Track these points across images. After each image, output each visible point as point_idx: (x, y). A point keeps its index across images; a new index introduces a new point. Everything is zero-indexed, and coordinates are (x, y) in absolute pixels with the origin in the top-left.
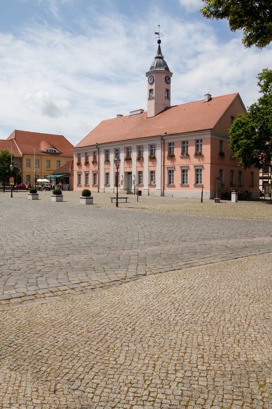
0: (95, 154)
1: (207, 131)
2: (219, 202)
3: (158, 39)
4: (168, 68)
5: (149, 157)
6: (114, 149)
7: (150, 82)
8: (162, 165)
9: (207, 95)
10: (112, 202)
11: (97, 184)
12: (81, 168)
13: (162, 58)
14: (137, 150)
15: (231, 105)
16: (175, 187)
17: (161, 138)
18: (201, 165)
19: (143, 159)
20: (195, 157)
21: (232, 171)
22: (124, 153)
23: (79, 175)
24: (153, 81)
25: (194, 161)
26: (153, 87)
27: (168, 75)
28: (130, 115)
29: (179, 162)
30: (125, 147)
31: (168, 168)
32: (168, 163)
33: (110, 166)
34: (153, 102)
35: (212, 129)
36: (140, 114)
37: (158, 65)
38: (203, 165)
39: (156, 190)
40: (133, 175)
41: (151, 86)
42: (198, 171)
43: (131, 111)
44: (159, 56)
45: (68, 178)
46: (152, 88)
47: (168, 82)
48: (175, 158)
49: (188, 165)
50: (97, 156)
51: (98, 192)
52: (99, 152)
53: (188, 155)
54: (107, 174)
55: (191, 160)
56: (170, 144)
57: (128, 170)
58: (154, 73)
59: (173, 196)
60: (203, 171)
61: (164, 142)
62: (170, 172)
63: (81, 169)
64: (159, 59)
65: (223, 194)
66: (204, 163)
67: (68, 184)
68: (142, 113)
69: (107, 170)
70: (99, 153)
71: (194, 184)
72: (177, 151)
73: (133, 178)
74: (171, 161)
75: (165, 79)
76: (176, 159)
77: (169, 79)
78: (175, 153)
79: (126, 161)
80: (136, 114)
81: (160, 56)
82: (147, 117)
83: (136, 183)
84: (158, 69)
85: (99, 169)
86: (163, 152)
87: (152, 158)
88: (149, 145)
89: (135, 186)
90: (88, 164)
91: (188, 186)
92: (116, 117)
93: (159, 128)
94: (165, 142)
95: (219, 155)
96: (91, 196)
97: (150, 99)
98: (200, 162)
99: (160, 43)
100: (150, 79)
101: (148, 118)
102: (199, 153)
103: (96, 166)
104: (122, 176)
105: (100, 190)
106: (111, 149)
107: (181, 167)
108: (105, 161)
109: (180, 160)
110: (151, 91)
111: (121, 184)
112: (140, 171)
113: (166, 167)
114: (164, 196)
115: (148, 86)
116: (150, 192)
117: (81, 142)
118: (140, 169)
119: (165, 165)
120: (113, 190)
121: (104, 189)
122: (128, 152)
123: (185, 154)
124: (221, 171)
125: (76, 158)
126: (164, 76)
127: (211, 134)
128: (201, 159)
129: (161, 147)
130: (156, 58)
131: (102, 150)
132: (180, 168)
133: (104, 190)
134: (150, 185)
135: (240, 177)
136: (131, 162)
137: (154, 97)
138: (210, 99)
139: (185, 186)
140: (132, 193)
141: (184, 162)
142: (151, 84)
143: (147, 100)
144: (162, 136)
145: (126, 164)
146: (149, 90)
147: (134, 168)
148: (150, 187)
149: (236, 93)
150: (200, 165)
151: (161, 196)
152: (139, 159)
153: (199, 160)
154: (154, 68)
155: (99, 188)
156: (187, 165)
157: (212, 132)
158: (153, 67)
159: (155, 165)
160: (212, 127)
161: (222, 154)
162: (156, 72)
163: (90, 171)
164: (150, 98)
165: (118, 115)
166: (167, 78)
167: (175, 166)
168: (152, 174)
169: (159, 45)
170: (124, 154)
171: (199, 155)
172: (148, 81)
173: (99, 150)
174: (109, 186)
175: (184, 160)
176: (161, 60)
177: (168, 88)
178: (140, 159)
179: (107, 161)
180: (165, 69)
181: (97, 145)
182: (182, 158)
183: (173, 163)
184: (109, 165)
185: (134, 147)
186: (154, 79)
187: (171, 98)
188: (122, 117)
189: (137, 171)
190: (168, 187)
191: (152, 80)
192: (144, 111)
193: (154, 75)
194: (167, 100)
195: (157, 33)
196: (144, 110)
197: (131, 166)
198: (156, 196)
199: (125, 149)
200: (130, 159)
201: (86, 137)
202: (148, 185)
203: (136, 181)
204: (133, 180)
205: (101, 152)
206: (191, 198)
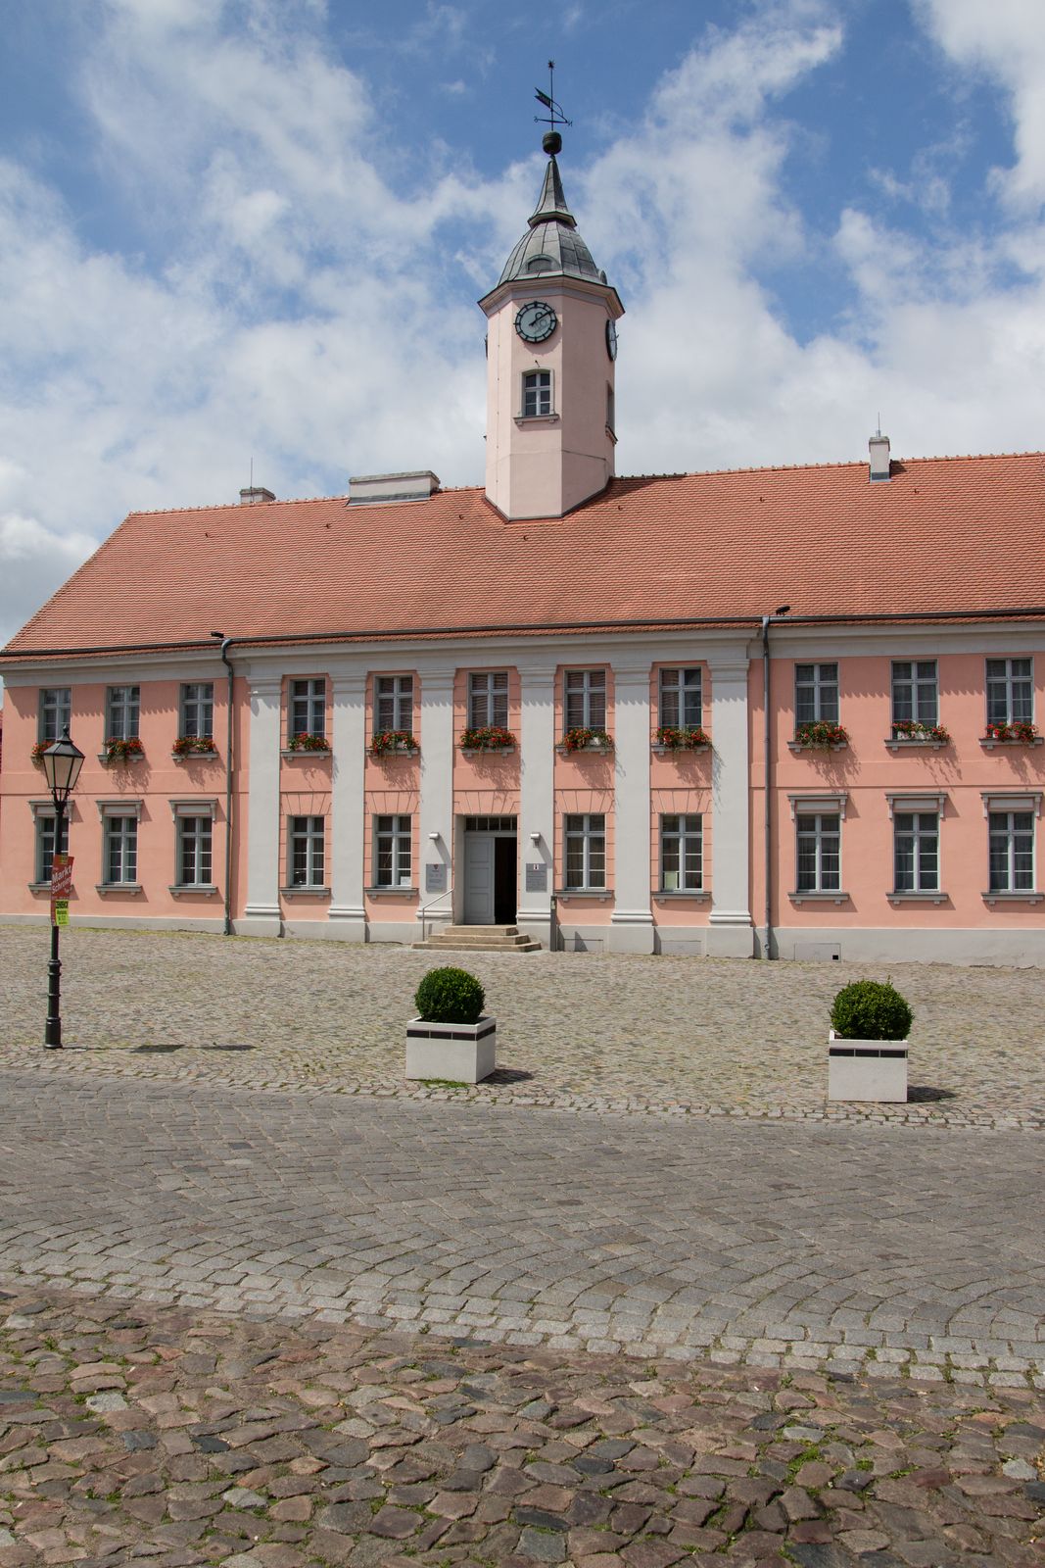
0: (197, 697)
5: (659, 735)
6: (370, 674)
7: (530, 332)
8: (760, 780)
11: (217, 882)
12: (75, 783)
13: (568, 223)
16: (852, 910)
17: (753, 634)
18: (1034, 790)
19: (611, 744)
20: (992, 752)
22: (456, 702)
24: (553, 331)
25: (983, 770)
26: (552, 359)
27: (610, 315)
28: (352, 500)
29: (880, 770)
31: (797, 801)
32: (800, 774)
33: (330, 776)
36: (420, 495)
37: (570, 256)
39: (713, 922)
40: (525, 833)
41: (537, 357)
42: (1009, 823)
44: (552, 209)
46: (544, 366)
47: (613, 351)
48: (848, 747)
49: (942, 791)
50: (220, 714)
51: (230, 930)
52: (239, 686)
53: (937, 735)
54: (306, 825)
55: (963, 762)
56: (803, 670)
57: (487, 805)
58: (560, 291)
59: (843, 957)
61: (768, 655)
62: (811, 822)
63: (70, 788)
64: (562, 227)
68: (434, 491)
69: (307, 797)
70: (236, 693)
72: (863, 714)
73: (527, 855)
74: (821, 767)
75: (607, 333)
76: (853, 757)
79: (470, 752)
80: (393, 492)
81: (561, 211)
82: (498, 514)
83: (555, 879)
84: (573, 272)
85: (233, 790)
86: (760, 716)
87: (681, 742)
88: (650, 665)
89: (553, 899)
90: (134, 758)
94: (776, 656)
97: (528, 420)
98: (1022, 777)
99: (556, 151)
100: (530, 316)
101: (507, 521)
102: (1014, 729)
103: (206, 774)
104: (438, 840)
105: (241, 921)
106: (345, 674)
107: (892, 799)
108: (290, 748)
109: (887, 759)
110: (534, 381)
111: (431, 889)
112: (583, 810)
113: (784, 793)
114: (772, 956)
115: (515, 353)
116: (662, 937)
117: (37, 619)
118: (583, 804)
119: (779, 782)
120: (362, 921)
121: (281, 915)
123: (919, 732)
125: (22, 714)
126: (600, 315)
128: (1026, 760)
129: (745, 684)
131: (263, 676)
132: (884, 803)
133: (277, 919)
134: (664, 896)
136: (515, 762)
137: (559, 411)
139: (922, 904)
140: (528, 939)
141: (916, 774)
142: (534, 343)
143: (508, 424)
144: (767, 626)
145: (468, 767)
146: (526, 374)
147: (537, 793)
148: (663, 905)
150: (1023, 789)
151: (756, 956)
152: (576, 745)
153: (1019, 768)
154: (554, 264)
155: (231, 909)
156: (937, 790)
158: (548, 260)
159: (703, 784)
162: (566, 286)
163: (149, 800)
164: (527, 414)
166: (612, 332)
167: (854, 794)
169: (554, 158)
170: (449, 708)
171: (1013, 737)
172: (517, 324)
173: (231, 674)
174: (323, 896)
175: (913, 762)
176: (569, 234)
177: (611, 382)
178: (583, 743)
179: (307, 745)
182: (895, 749)
183: (833, 776)
184: (320, 774)
185: (539, 670)
186: (555, 322)
190: (798, 906)
191: (544, 324)
193: (556, 302)
197: (510, 784)
198: (720, 961)
199: (465, 681)
200: (506, 742)
201: (62, 592)
202: (652, 893)
203: (550, 872)
204: (529, 867)
205: (249, 687)
206: (966, 964)
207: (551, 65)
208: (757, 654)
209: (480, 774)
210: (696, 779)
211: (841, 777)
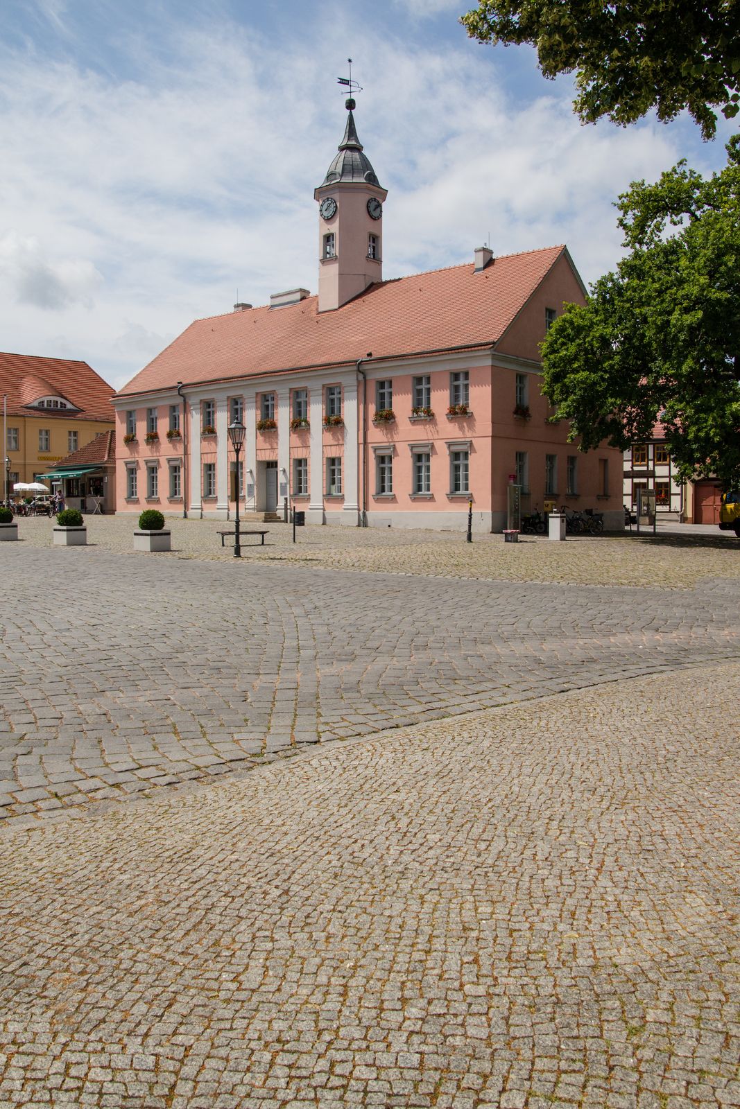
0: (174, 411)
1: (483, 347)
2: (516, 541)
3: (348, 97)
4: (375, 177)
5: (326, 420)
6: (228, 397)
7: (326, 214)
8: (361, 441)
9: (480, 251)
10: (223, 545)
11: (182, 495)
12: (138, 452)
13: (357, 149)
14: (292, 400)
15: (547, 278)
16: (397, 502)
17: (355, 368)
18: (467, 440)
19: (309, 425)
20: (451, 420)
21: (550, 458)
22: (257, 408)
23: (132, 472)
24: (335, 212)
25: (447, 430)
26: (334, 228)
27: (373, 195)
28: (272, 306)
29: (407, 432)
30: (257, 394)
31: (375, 449)
32: (377, 436)
33: (216, 444)
34: (334, 268)
35: (494, 343)
36: (297, 301)
37: (348, 169)
38: (473, 439)
39: (345, 509)
40: (280, 468)
41: (329, 227)
42: (459, 457)
43: (275, 293)
44: (350, 143)
45: (101, 479)
46: (332, 231)
47: (375, 214)
48: (395, 422)
49: (431, 442)
50: (181, 417)
51: (186, 516)
52: (187, 406)
53: (429, 414)
54: (210, 468)
55: (440, 426)
56: (381, 384)
57: (267, 456)
58: (337, 191)
59: (392, 526)
60: (472, 458)
61: (365, 378)
62: (381, 459)
63: (136, 456)
64: (349, 153)
65: (526, 520)
66: (475, 435)
67: (102, 496)
68: (303, 298)
69: (209, 455)
70: (186, 411)
71: (448, 493)
72: (402, 404)
73: (281, 479)
74: (385, 431)
75: (368, 207)
76: (397, 426)
77: (379, 206)
78: (396, 409)
79: (262, 431)
80: (286, 301)
81: (353, 143)
82: (317, 309)
83: (290, 490)
84: (347, 179)
85: (186, 453)
86: (362, 407)
87: (334, 423)
88: (323, 386)
89: (286, 499)
90: (156, 440)
91: (432, 498)
92: (232, 310)
93: (353, 339)
94: (368, 378)
95: (516, 412)
96: (164, 528)
97: (325, 260)
98: (464, 433)
99: (354, 108)
100: (325, 207)
101: (319, 313)
102: (460, 409)
103: (178, 445)
104: (251, 472)
105: (190, 512)
106: (221, 398)
107: (412, 447)
108: (203, 433)
109: (410, 427)
110: (328, 238)
111: (249, 495)
112: (300, 457)
113: (370, 445)
114: (365, 525)
115: (321, 225)
116: (326, 516)
117: (135, 379)
118: (300, 454)
119: (369, 440)
120: (227, 511)
121: (202, 509)
122: (267, 405)
123: (422, 412)
124: (520, 456)
125: (122, 423)
126: (362, 199)
127: (494, 357)
128: (465, 424)
129: (356, 393)
130: (342, 149)
131: (194, 400)
132: (408, 449)
133: (200, 511)
134: (328, 497)
135: (571, 471)
136: (276, 434)
137: (337, 254)
138: (490, 262)
139: (424, 499)
140: (279, 518)
141: (420, 434)
142: (329, 220)
143: (318, 263)
144: (359, 364)
145: (261, 438)
146: (324, 236)
147: (284, 449)
148: (328, 501)
149: (559, 245)
150: (463, 440)
151: (359, 526)
152: (297, 426)
153: (461, 428)
154: (338, 176)
155: (186, 507)
156: (427, 442)
157: (495, 351)
158: (335, 174)
159: (341, 442)
160: (495, 337)
161: (522, 412)
162: (342, 187)
163: (161, 458)
164: (325, 257)
165: (237, 306)
166: (373, 205)
167: (397, 444)
168: (333, 467)
169: (351, 112)
170: (254, 411)
171: (460, 412)
172: (321, 211)
173: (185, 400)
174: (215, 500)
175: (419, 428)
176: (356, 155)
177: (374, 231)
178: (299, 425)
179: (209, 431)
180: (366, 179)
181: (180, 389)
182: (414, 422)
183: (389, 436)
184: (213, 444)
185: (283, 392)
186: (336, 207)
187: (384, 259)
188: (248, 312)
189: (293, 457)
190: (377, 500)
191: (332, 209)
192: (311, 295)
193: (336, 196)
194: (373, 265)
195: (344, 82)
196: (308, 292)
197: (275, 446)
198: (344, 527)
199: (259, 398)
200: (273, 426)
201: (149, 365)
202: (323, 496)
203: (288, 486)
204: (281, 484)
205: (190, 406)
206: (439, 530)
207: (350, 61)
208: (361, 377)
209: (265, 441)
210: (339, 440)
211: (392, 436)
